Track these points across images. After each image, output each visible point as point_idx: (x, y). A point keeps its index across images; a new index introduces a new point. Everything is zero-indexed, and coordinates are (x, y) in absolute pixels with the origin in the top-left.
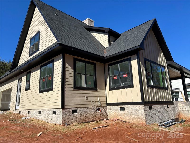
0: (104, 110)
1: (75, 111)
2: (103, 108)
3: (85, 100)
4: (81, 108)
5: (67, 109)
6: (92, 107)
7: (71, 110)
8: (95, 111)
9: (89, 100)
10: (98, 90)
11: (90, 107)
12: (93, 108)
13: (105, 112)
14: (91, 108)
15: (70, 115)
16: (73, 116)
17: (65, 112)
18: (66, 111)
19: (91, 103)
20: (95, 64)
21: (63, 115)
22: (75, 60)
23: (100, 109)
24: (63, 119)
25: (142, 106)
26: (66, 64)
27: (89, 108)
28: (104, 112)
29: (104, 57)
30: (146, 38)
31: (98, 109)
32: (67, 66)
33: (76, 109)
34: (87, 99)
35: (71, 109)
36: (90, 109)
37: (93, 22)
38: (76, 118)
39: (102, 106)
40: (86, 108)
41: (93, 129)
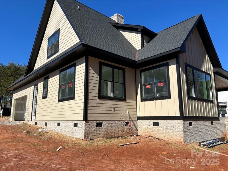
0: (134, 124)
1: (99, 124)
2: (132, 122)
3: (112, 112)
4: (107, 121)
5: (91, 122)
6: (120, 120)
7: (95, 123)
8: (123, 125)
9: (116, 112)
10: (127, 101)
11: (117, 120)
12: (120, 121)
13: (135, 126)
14: (118, 121)
15: (94, 128)
16: (97, 130)
17: (88, 125)
18: (89, 123)
19: (119, 115)
20: (124, 70)
21: (85, 129)
22: (101, 64)
23: (129, 123)
24: (85, 132)
25: (180, 122)
26: (90, 68)
27: (116, 121)
28: (133, 126)
29: (136, 61)
30: (188, 39)
31: (127, 123)
32: (91, 71)
33: (102, 122)
34: (114, 111)
35: (94, 122)
36: (117, 123)
37: (122, 18)
38: (101, 133)
39: (132, 120)
40: (113, 121)
41: (121, 146)
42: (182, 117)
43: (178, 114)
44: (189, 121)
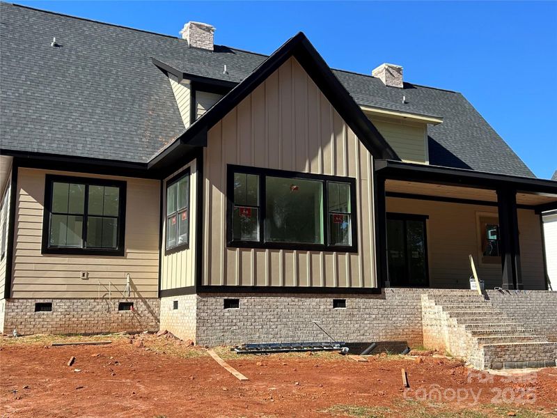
0: (149, 307)
1: (43, 307)
2: (142, 303)
3: (80, 281)
4: (64, 301)
5: (21, 301)
6: (103, 298)
7: (32, 304)
8: (111, 309)
9: (91, 281)
10: (129, 256)
11: (95, 299)
12: (104, 300)
13: (152, 312)
14: (97, 301)
15: (28, 314)
16: (36, 317)
17: (13, 307)
18: (16, 304)
19: (99, 288)
21: (6, 314)
22: (50, 181)
23: (132, 304)
24: (6, 321)
25: (194, 297)
26: (22, 192)
27: (93, 300)
28: (146, 312)
31: (123, 306)
32: (23, 196)
33: (49, 301)
34: (88, 279)
35: (30, 301)
36: (95, 304)
38: (46, 323)
39: (141, 298)
40: (82, 300)
41: (53, 345)
42: (202, 289)
43: (191, 282)
44: (226, 298)
